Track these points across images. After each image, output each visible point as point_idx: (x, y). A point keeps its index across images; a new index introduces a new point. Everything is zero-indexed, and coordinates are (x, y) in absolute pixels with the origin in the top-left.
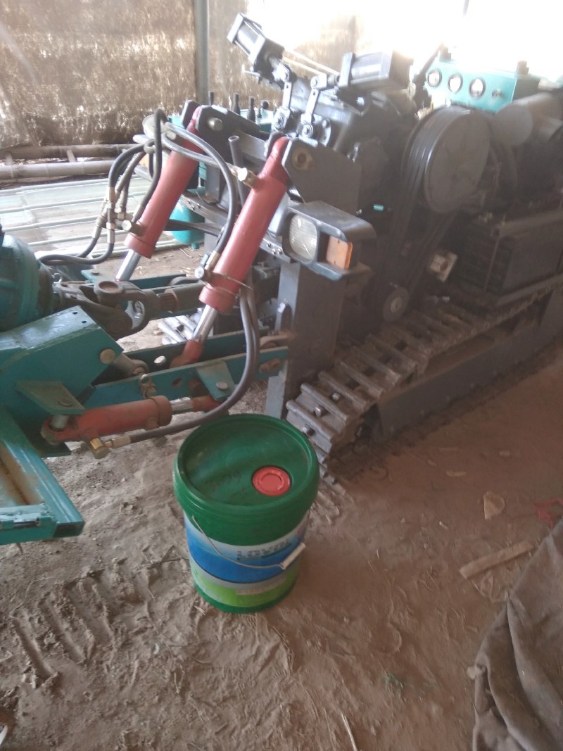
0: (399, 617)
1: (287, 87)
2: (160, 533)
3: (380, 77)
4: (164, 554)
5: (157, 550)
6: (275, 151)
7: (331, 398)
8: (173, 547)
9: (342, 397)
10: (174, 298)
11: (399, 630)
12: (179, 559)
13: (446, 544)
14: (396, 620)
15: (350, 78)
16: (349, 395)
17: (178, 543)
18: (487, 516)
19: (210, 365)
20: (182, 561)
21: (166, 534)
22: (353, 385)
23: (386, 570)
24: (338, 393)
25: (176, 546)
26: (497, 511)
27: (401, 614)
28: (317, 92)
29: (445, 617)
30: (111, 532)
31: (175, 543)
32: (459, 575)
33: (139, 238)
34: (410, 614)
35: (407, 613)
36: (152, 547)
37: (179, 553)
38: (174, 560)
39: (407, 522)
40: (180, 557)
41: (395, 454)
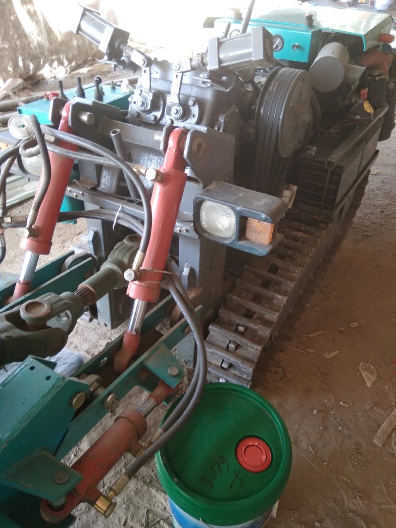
0: (354, 504)
1: (145, 71)
2: (130, 500)
3: (253, 59)
4: (144, 521)
5: (135, 520)
6: (172, 143)
7: (236, 331)
8: (148, 511)
9: (246, 328)
10: (91, 291)
11: (358, 515)
12: (159, 522)
13: (353, 420)
14: (352, 507)
15: (220, 62)
16: (252, 326)
17: (150, 504)
18: (369, 385)
19: (153, 353)
20: (162, 522)
21: (136, 499)
22: (249, 315)
23: (325, 464)
24: (243, 326)
25: (150, 508)
26: (374, 378)
27: (354, 500)
28: (180, 75)
29: (384, 489)
30: (85, 517)
31: (148, 506)
32: (374, 445)
33: (36, 239)
34: (361, 497)
35: (358, 498)
36: (129, 518)
37: (155, 515)
38: (155, 524)
39: (319, 412)
40: (158, 519)
41: (281, 352)
